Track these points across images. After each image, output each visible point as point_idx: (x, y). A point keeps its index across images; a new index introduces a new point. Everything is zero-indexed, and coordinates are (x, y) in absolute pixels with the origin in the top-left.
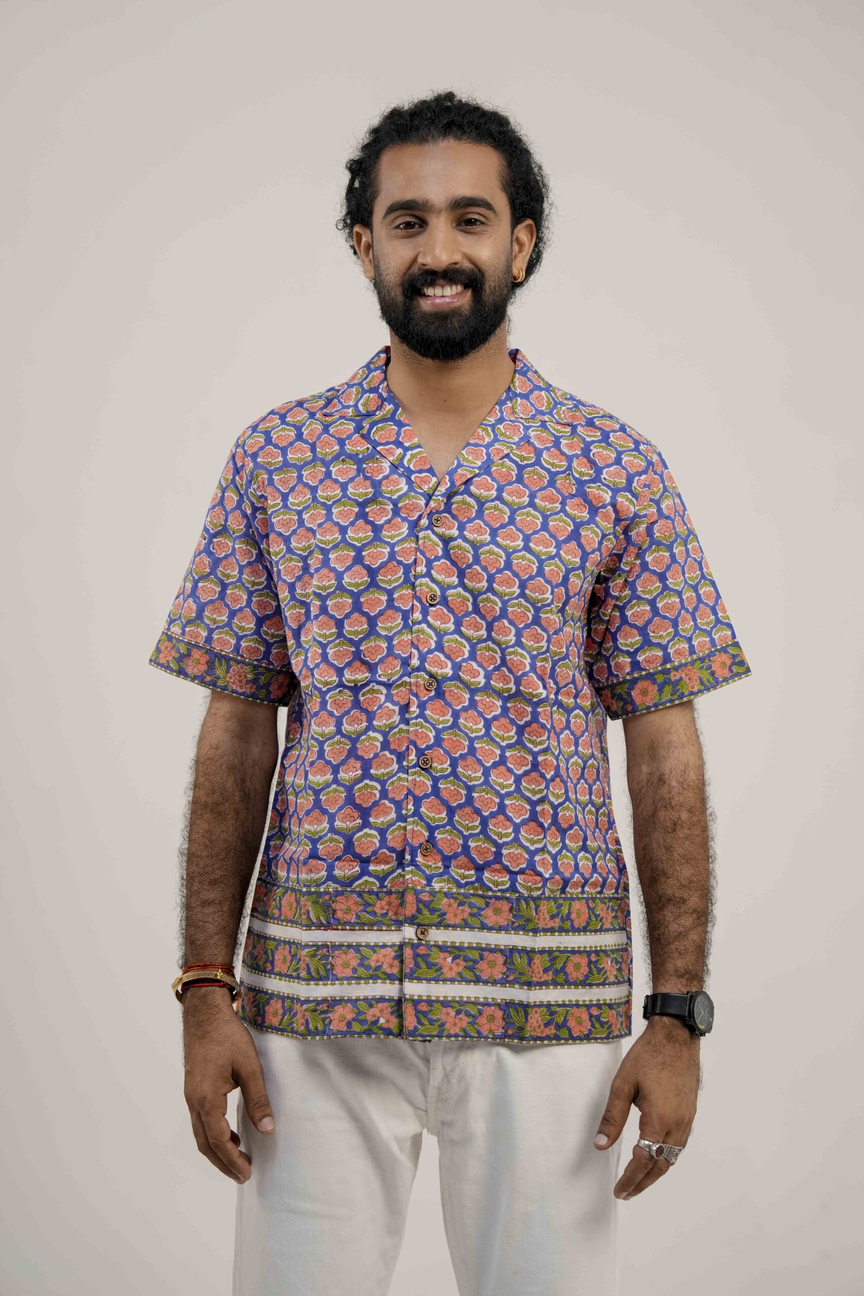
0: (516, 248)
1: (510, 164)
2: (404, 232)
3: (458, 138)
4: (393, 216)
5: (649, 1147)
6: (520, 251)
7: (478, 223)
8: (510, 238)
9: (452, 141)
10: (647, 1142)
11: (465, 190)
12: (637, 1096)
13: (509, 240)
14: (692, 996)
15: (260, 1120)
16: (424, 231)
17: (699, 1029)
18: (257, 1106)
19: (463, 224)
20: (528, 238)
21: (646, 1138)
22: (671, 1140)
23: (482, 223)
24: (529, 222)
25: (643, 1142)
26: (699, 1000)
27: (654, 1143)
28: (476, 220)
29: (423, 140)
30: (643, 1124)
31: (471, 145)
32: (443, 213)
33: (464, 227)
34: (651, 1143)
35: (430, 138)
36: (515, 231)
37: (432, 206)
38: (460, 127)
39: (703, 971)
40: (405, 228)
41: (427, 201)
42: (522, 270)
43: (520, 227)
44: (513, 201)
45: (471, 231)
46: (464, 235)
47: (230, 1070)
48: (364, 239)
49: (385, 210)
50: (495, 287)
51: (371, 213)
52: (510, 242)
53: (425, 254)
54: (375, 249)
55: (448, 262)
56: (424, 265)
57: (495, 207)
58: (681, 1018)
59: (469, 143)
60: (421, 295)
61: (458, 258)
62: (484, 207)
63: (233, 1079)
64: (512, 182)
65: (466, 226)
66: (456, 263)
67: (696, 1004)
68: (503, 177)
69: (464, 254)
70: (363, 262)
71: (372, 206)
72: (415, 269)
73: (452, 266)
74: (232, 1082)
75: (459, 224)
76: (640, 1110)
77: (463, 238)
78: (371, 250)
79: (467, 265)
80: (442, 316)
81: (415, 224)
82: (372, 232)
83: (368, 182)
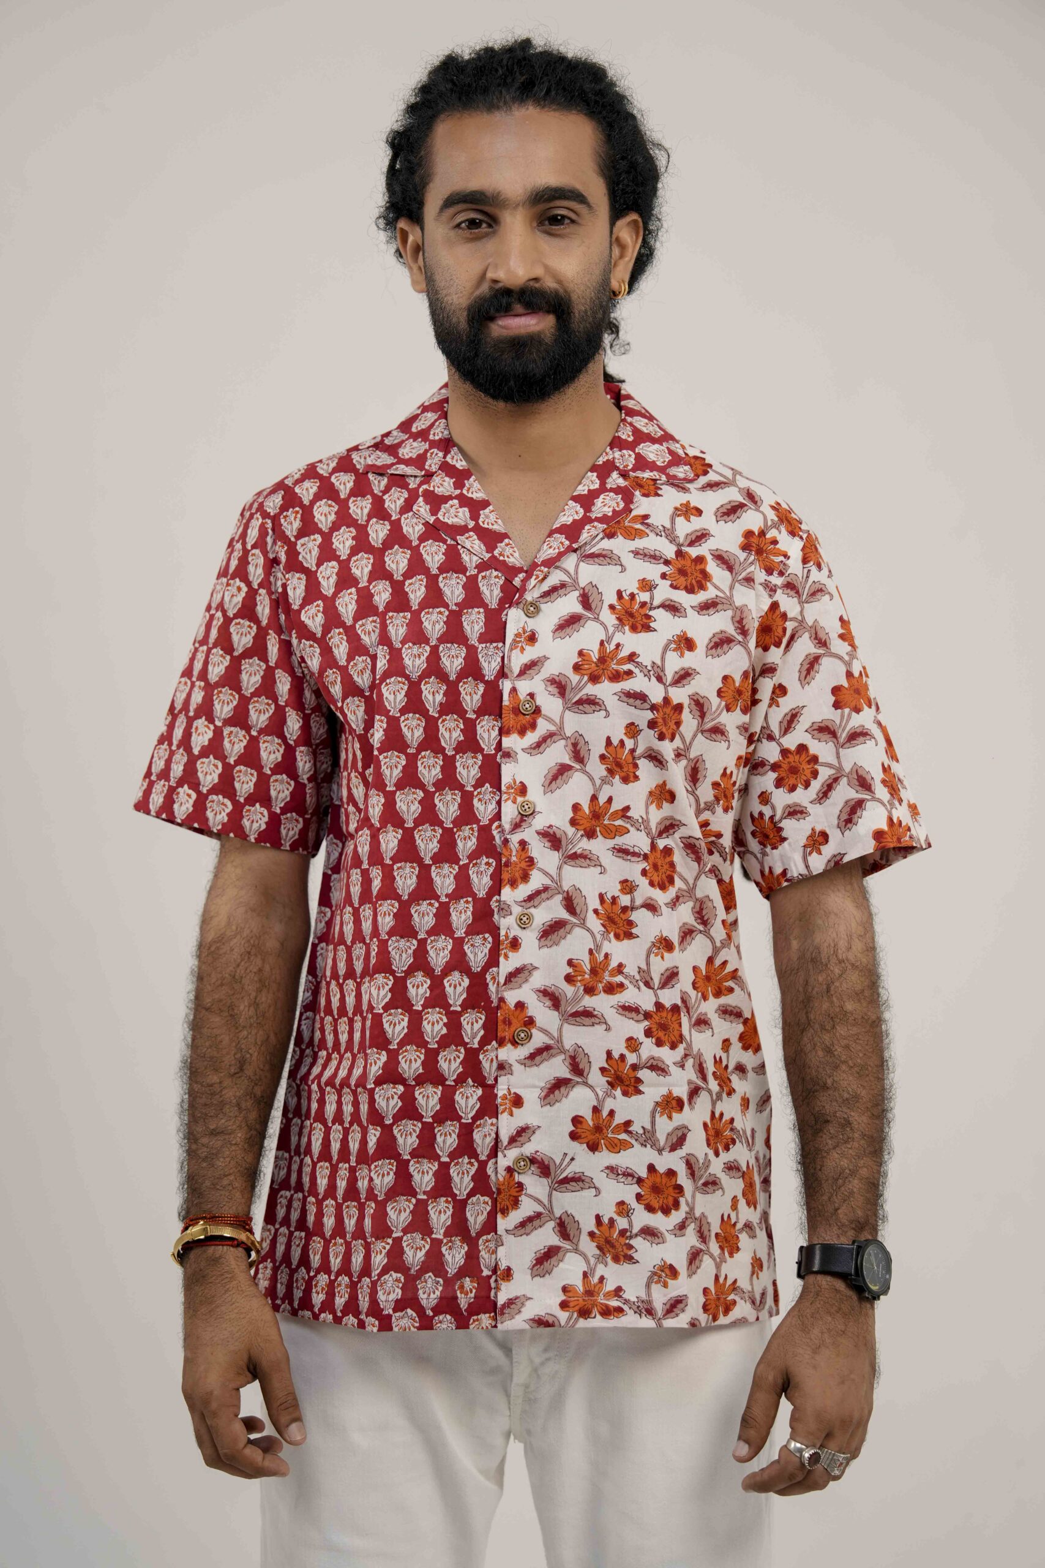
0: (616, 251)
1: (609, 139)
2: (467, 233)
4: (451, 211)
5: (801, 1451)
6: (622, 256)
7: (567, 221)
8: (608, 239)
9: (531, 108)
10: (798, 1445)
11: (548, 177)
12: (786, 1386)
13: (607, 241)
14: (859, 1247)
15: (288, 1426)
16: (494, 233)
17: (870, 1291)
18: (282, 1407)
19: (547, 222)
20: (632, 237)
21: (798, 1438)
22: (833, 1444)
23: (573, 221)
24: (634, 216)
25: (794, 1445)
26: (871, 1251)
27: (807, 1447)
28: (563, 217)
29: (491, 107)
30: (794, 1420)
31: (557, 114)
32: (520, 208)
33: (547, 227)
34: (803, 1447)
35: (501, 104)
36: (615, 230)
37: (506, 199)
39: (876, 1215)
40: (469, 228)
41: (499, 193)
42: (623, 282)
43: (621, 223)
44: (614, 188)
45: (553, 232)
46: (547, 238)
47: (245, 1357)
48: (411, 238)
49: (440, 203)
50: (586, 311)
51: (421, 204)
52: (608, 245)
53: (496, 266)
54: (426, 254)
55: (526, 278)
56: (495, 281)
57: (590, 199)
58: (843, 1276)
59: (554, 110)
60: (492, 319)
61: (539, 272)
62: (575, 200)
63: (249, 1370)
64: (612, 162)
65: (551, 225)
66: (536, 280)
67: (866, 1256)
68: (600, 156)
69: (547, 268)
70: (410, 269)
71: (423, 195)
72: (485, 288)
73: (532, 283)
74: (248, 1373)
75: (541, 223)
76: (792, 1404)
77: (545, 244)
78: (421, 253)
79: (550, 284)
80: (519, 344)
81: (481, 221)
82: (422, 229)
83: (415, 161)
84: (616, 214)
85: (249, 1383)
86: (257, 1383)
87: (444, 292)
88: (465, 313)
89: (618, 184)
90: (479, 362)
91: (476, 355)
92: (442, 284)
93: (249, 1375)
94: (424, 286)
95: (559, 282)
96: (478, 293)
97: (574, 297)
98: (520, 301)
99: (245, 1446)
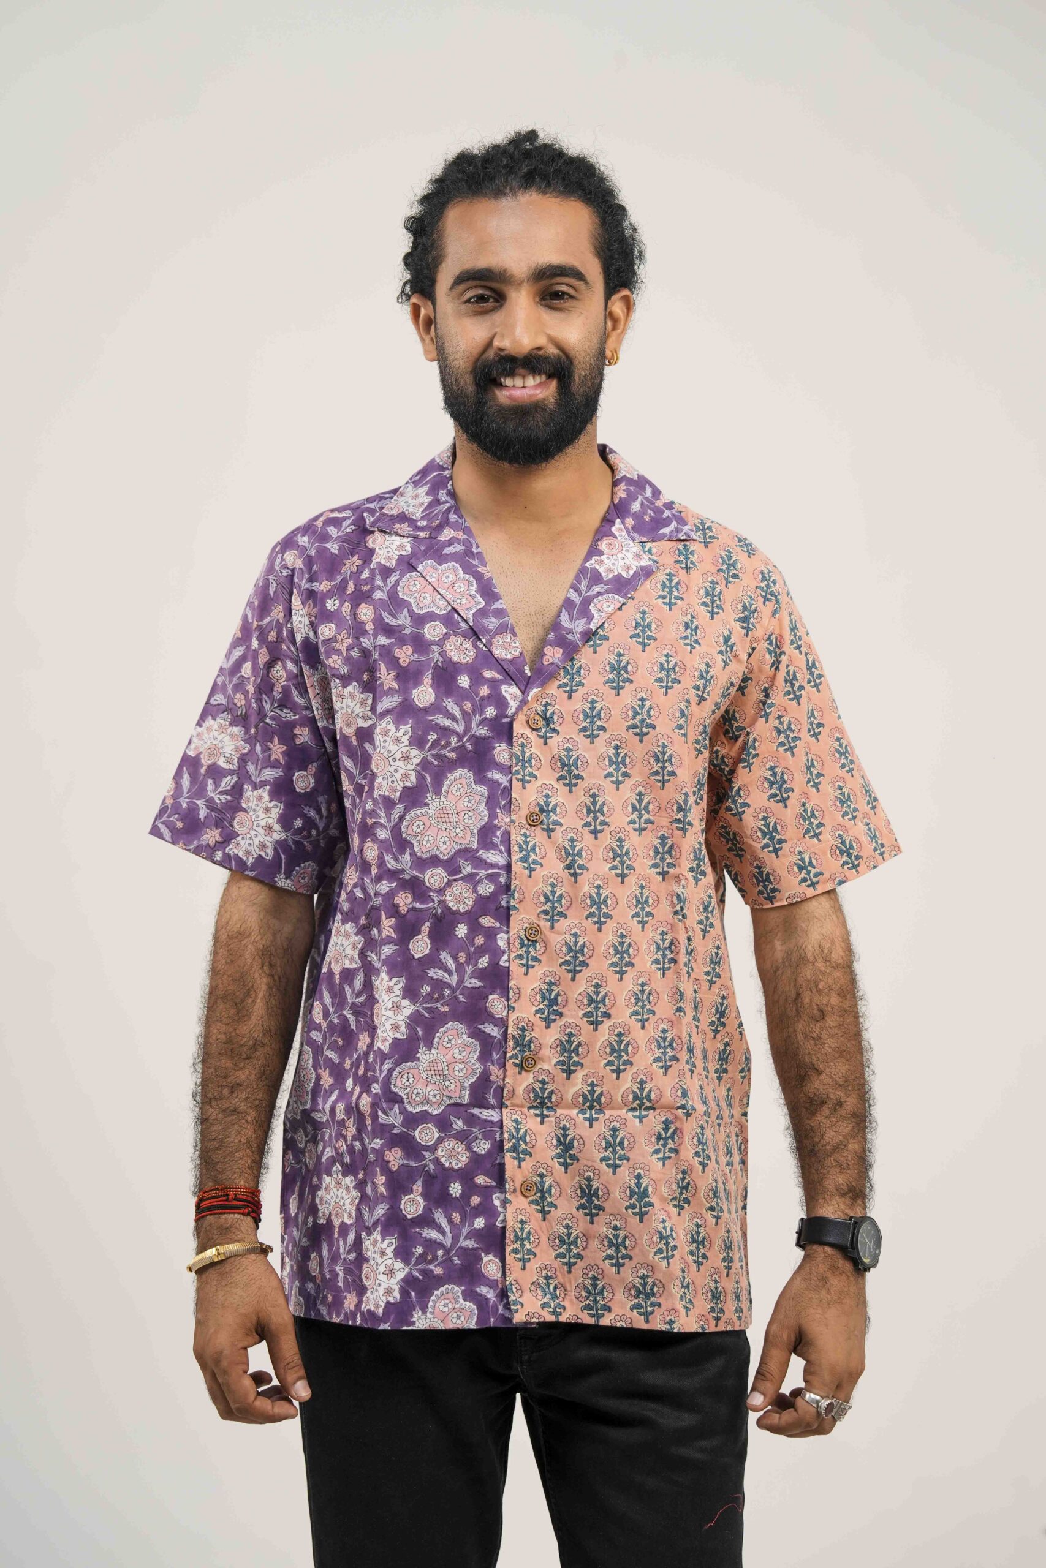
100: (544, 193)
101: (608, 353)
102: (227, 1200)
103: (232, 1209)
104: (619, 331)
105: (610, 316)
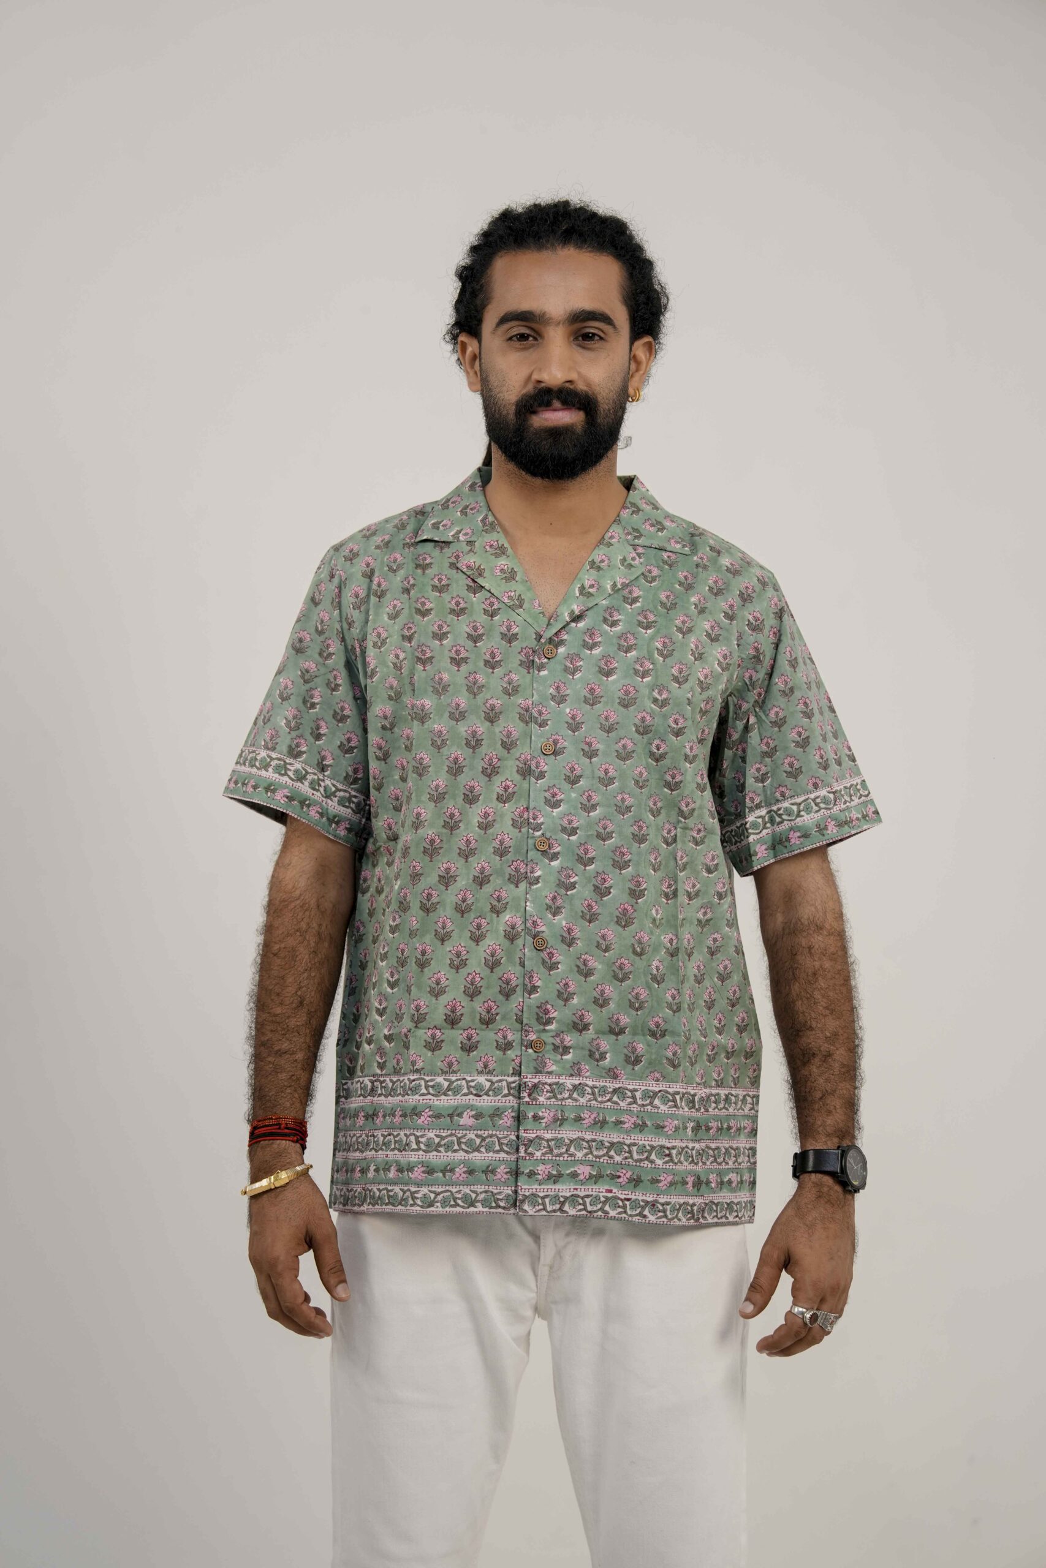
0: (634, 366)
2: (517, 345)
3: (579, 247)
4: (506, 326)
5: (803, 1313)
6: (637, 370)
7: (597, 338)
8: (628, 355)
9: (572, 249)
10: (801, 1309)
11: (586, 304)
12: (787, 1263)
13: (627, 358)
14: (843, 1151)
15: (336, 1286)
16: (539, 344)
17: (853, 1186)
18: (332, 1271)
19: (580, 338)
20: (646, 356)
21: (800, 1304)
22: (826, 1307)
23: (601, 338)
24: (647, 338)
25: (796, 1310)
26: (851, 1155)
27: (807, 1310)
28: (594, 334)
29: (540, 247)
30: (795, 1291)
31: (592, 254)
32: (561, 325)
33: (581, 342)
34: (804, 1310)
35: (549, 245)
36: (633, 347)
37: (550, 318)
38: (581, 235)
39: (854, 1127)
40: (519, 340)
41: (544, 314)
42: (638, 390)
43: (639, 344)
44: (634, 315)
45: (589, 346)
46: (581, 350)
47: (304, 1231)
48: (469, 350)
49: (496, 320)
50: (609, 410)
51: (480, 321)
52: (628, 359)
53: (540, 370)
54: (483, 361)
55: (564, 380)
56: (539, 382)
57: (616, 322)
58: (832, 1174)
59: (590, 252)
60: (535, 412)
61: (573, 376)
62: (603, 321)
63: (306, 1242)
64: (633, 295)
65: (583, 340)
66: (570, 382)
67: (848, 1158)
68: (624, 289)
69: (579, 373)
70: (467, 373)
71: (482, 314)
72: (530, 388)
73: (567, 385)
74: (305, 1244)
75: (576, 339)
76: (793, 1277)
77: (581, 356)
78: (478, 360)
79: (581, 386)
80: (556, 433)
81: (529, 336)
82: (480, 342)
83: (478, 287)
84: (635, 335)
85: (306, 1252)
86: (311, 1252)
87: (498, 390)
88: (514, 407)
89: (637, 312)
90: (523, 446)
91: (521, 441)
92: (495, 384)
93: (306, 1246)
94: (479, 387)
95: (589, 385)
96: (524, 391)
97: (600, 398)
98: (558, 398)
99: (302, 1303)
100: (580, 248)
101: (631, 391)
102: (280, 1128)
103: (284, 1136)
104: (641, 372)
105: (634, 358)
